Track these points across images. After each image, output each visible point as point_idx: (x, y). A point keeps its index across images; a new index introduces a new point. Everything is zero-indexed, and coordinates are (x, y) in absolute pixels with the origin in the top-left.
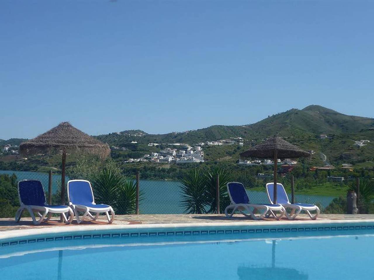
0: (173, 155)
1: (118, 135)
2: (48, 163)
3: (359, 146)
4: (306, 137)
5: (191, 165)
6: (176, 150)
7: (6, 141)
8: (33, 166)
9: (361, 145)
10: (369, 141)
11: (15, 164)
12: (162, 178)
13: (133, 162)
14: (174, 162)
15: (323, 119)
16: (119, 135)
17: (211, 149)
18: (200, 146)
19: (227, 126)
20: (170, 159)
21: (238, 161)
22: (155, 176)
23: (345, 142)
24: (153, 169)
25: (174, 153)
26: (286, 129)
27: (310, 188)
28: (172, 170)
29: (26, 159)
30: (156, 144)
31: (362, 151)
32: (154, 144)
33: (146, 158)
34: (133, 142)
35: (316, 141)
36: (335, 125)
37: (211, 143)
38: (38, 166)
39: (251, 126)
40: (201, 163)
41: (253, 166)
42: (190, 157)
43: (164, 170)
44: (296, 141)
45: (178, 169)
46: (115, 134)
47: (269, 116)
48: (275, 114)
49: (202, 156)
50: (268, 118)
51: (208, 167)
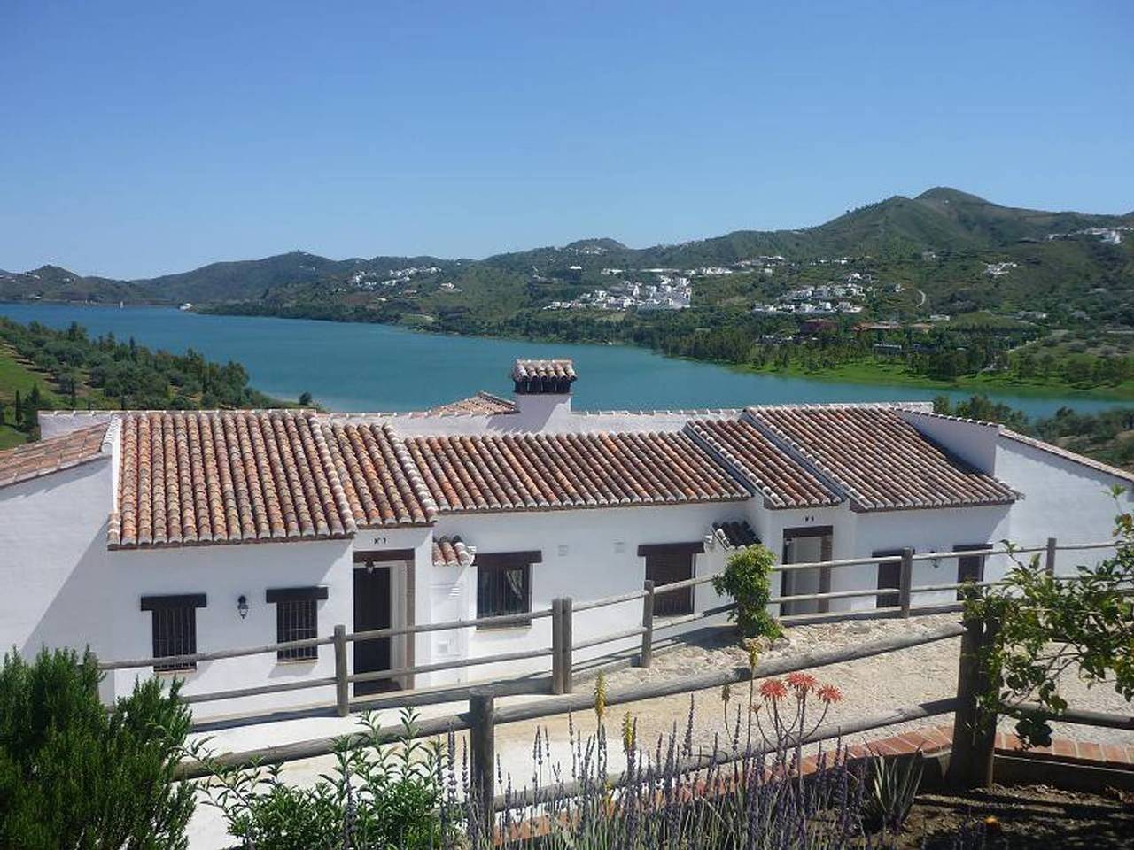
0: (634, 294)
1: (555, 251)
2: (418, 308)
3: (992, 276)
4: (893, 258)
5: (663, 315)
6: (640, 285)
7: (368, 262)
8: (393, 313)
9: (998, 272)
10: (1014, 265)
11: (364, 309)
12: (604, 340)
13: (559, 308)
14: (633, 308)
15: (955, 216)
16: (558, 252)
17: (705, 282)
18: (687, 276)
19: (762, 233)
20: (627, 302)
21: (753, 307)
22: (591, 335)
23: (965, 268)
24: (589, 322)
25: (636, 291)
26: (874, 237)
27: (831, 366)
28: (626, 324)
29: (384, 300)
30: (615, 271)
31: (997, 285)
32: (613, 271)
33: (584, 301)
34: (573, 267)
35: (913, 266)
36: (977, 228)
37: (709, 271)
38: (402, 314)
39: (812, 233)
40: (683, 310)
41: (778, 315)
42: (665, 299)
43: (609, 324)
44: (872, 265)
45: (639, 322)
46: (551, 250)
47: (848, 211)
48: (859, 207)
49: (687, 296)
50: (845, 216)
51: (696, 317)
